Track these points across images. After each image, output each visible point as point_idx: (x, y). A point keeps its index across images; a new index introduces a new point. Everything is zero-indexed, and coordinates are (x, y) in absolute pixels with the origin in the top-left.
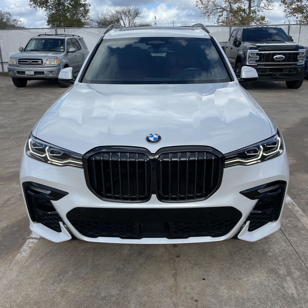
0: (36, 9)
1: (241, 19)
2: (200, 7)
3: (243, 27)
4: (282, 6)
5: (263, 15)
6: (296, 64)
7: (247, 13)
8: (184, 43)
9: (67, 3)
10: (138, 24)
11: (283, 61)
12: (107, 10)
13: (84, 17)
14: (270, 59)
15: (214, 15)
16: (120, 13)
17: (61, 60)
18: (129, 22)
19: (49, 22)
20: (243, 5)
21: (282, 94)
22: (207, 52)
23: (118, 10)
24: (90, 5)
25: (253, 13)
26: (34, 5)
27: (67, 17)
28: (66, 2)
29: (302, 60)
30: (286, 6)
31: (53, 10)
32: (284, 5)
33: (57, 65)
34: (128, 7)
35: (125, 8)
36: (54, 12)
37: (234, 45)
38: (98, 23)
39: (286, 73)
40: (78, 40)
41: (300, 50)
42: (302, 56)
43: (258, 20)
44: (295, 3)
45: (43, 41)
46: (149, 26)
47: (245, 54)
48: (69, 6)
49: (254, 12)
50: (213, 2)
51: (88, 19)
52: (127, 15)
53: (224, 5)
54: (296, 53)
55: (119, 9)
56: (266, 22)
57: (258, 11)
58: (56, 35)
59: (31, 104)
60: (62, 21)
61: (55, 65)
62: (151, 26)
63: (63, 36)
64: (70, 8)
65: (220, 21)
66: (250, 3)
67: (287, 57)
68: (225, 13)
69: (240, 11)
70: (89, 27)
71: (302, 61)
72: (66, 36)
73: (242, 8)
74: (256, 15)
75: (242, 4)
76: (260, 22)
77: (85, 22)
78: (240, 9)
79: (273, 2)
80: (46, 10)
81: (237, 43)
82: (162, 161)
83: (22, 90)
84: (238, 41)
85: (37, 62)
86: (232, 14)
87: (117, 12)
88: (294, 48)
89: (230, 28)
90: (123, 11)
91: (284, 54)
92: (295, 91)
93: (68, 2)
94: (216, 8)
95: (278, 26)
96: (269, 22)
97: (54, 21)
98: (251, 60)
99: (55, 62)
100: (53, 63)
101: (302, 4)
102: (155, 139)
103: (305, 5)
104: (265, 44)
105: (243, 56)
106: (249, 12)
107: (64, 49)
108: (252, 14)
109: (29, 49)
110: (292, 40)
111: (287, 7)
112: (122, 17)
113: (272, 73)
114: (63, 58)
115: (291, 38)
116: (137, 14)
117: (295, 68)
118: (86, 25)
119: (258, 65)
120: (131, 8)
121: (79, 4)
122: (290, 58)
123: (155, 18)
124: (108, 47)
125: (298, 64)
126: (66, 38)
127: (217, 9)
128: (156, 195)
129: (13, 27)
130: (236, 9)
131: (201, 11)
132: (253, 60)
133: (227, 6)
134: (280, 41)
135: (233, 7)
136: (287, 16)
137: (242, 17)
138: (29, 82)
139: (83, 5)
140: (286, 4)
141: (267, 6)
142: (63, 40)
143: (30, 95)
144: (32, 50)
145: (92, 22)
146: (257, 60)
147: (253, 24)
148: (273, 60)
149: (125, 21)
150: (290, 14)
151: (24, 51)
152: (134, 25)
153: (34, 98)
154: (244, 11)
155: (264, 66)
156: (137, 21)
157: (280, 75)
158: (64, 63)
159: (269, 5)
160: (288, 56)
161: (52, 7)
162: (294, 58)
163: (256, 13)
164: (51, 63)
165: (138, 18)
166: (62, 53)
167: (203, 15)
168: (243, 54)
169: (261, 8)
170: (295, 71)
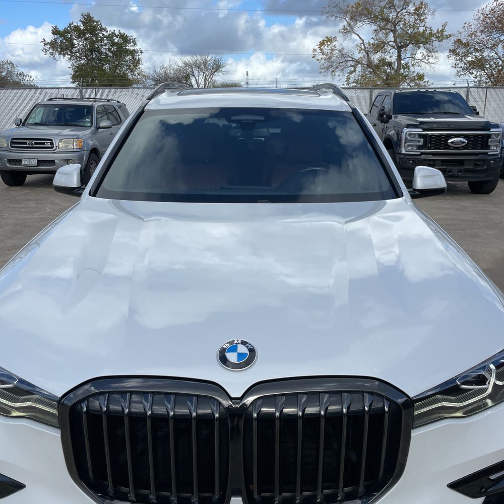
0: (54, 57)
1: (385, 78)
2: (320, 59)
3: (394, 90)
4: (452, 58)
5: (421, 72)
6: (486, 154)
7: (396, 68)
8: (297, 119)
9: (105, 49)
10: (219, 83)
11: (465, 148)
12: (170, 60)
13: (132, 71)
14: (443, 144)
15: (342, 70)
16: (191, 66)
17: (84, 141)
18: (205, 80)
19: (75, 78)
20: (389, 55)
21: (463, 204)
22: (339, 132)
23: (187, 61)
24: (142, 52)
25: (404, 68)
26: (51, 51)
27: (104, 71)
28: (104, 47)
29: (497, 146)
30: (458, 58)
31: (82, 59)
32: (454, 57)
33: (78, 150)
34: (204, 57)
35: (199, 58)
36: (83, 62)
37: (379, 120)
38: (155, 80)
39: (470, 168)
40: (117, 108)
41: (492, 130)
42: (497, 140)
43: (413, 80)
44: (471, 53)
45: (57, 109)
46: (236, 87)
47: (399, 134)
48: (108, 53)
49: (407, 66)
50: (340, 51)
51: (139, 74)
52: (202, 70)
53: (357, 56)
54: (487, 134)
55: (189, 59)
56: (426, 83)
57: (413, 65)
58: (82, 98)
59: (26, 217)
60: (95, 76)
61: (74, 150)
62: (240, 86)
63: (92, 101)
64: (110, 56)
65: (352, 80)
66: (399, 52)
67: (471, 141)
68: (359, 68)
69: (383, 66)
70: (141, 86)
71: (495, 148)
72: (95, 101)
73: (387, 61)
74: (409, 72)
75: (386, 54)
76: (416, 83)
77: (133, 79)
78: (383, 62)
79: (437, 51)
80: (70, 59)
81: (385, 116)
82: (258, 415)
83: (17, 191)
84: (386, 114)
85: (44, 144)
86: (371, 70)
87: (186, 64)
88: (483, 126)
89: (370, 91)
90: (195, 63)
91: (465, 136)
92: (484, 198)
93: (107, 47)
94: (344, 60)
95: (451, 90)
96: (430, 83)
97: (82, 76)
98: (409, 146)
99: (75, 144)
100: (70, 146)
101: (484, 54)
102: (240, 356)
103: (489, 56)
104: (432, 119)
105: (395, 138)
106: (397, 67)
107: (91, 122)
108: (402, 70)
109: (31, 121)
110: (478, 113)
111: (460, 59)
112: (193, 73)
113: (446, 167)
114: (90, 138)
115: (475, 110)
116: (217, 67)
117: (484, 161)
118: (136, 83)
119: (422, 154)
120: (209, 59)
121: (124, 50)
122: (476, 142)
123: (247, 75)
124: (161, 121)
125: (489, 153)
126: (96, 105)
127: (347, 61)
128: (241, 498)
129: (18, 85)
130: (378, 62)
131: (321, 64)
132: (413, 146)
133: (362, 56)
134: (457, 113)
135: (372, 59)
136: (459, 74)
137: (388, 75)
138: (29, 178)
139: (130, 51)
140: (457, 55)
141: (427, 58)
142: (90, 108)
143: (29, 200)
144: (36, 124)
145: (146, 79)
146: (419, 146)
147: (405, 85)
148: (447, 147)
149: (198, 79)
150: (463, 70)
151: (24, 125)
152: (213, 84)
153: (34, 205)
154: (390, 64)
155: (431, 156)
156: (219, 78)
157: (459, 172)
158: (90, 146)
159: (429, 56)
160: (472, 139)
161: (80, 54)
162: (483, 142)
163: (409, 69)
164: (68, 146)
165: (220, 74)
166: (87, 129)
167: (324, 70)
168: (395, 136)
169: (418, 61)
170: (484, 165)
